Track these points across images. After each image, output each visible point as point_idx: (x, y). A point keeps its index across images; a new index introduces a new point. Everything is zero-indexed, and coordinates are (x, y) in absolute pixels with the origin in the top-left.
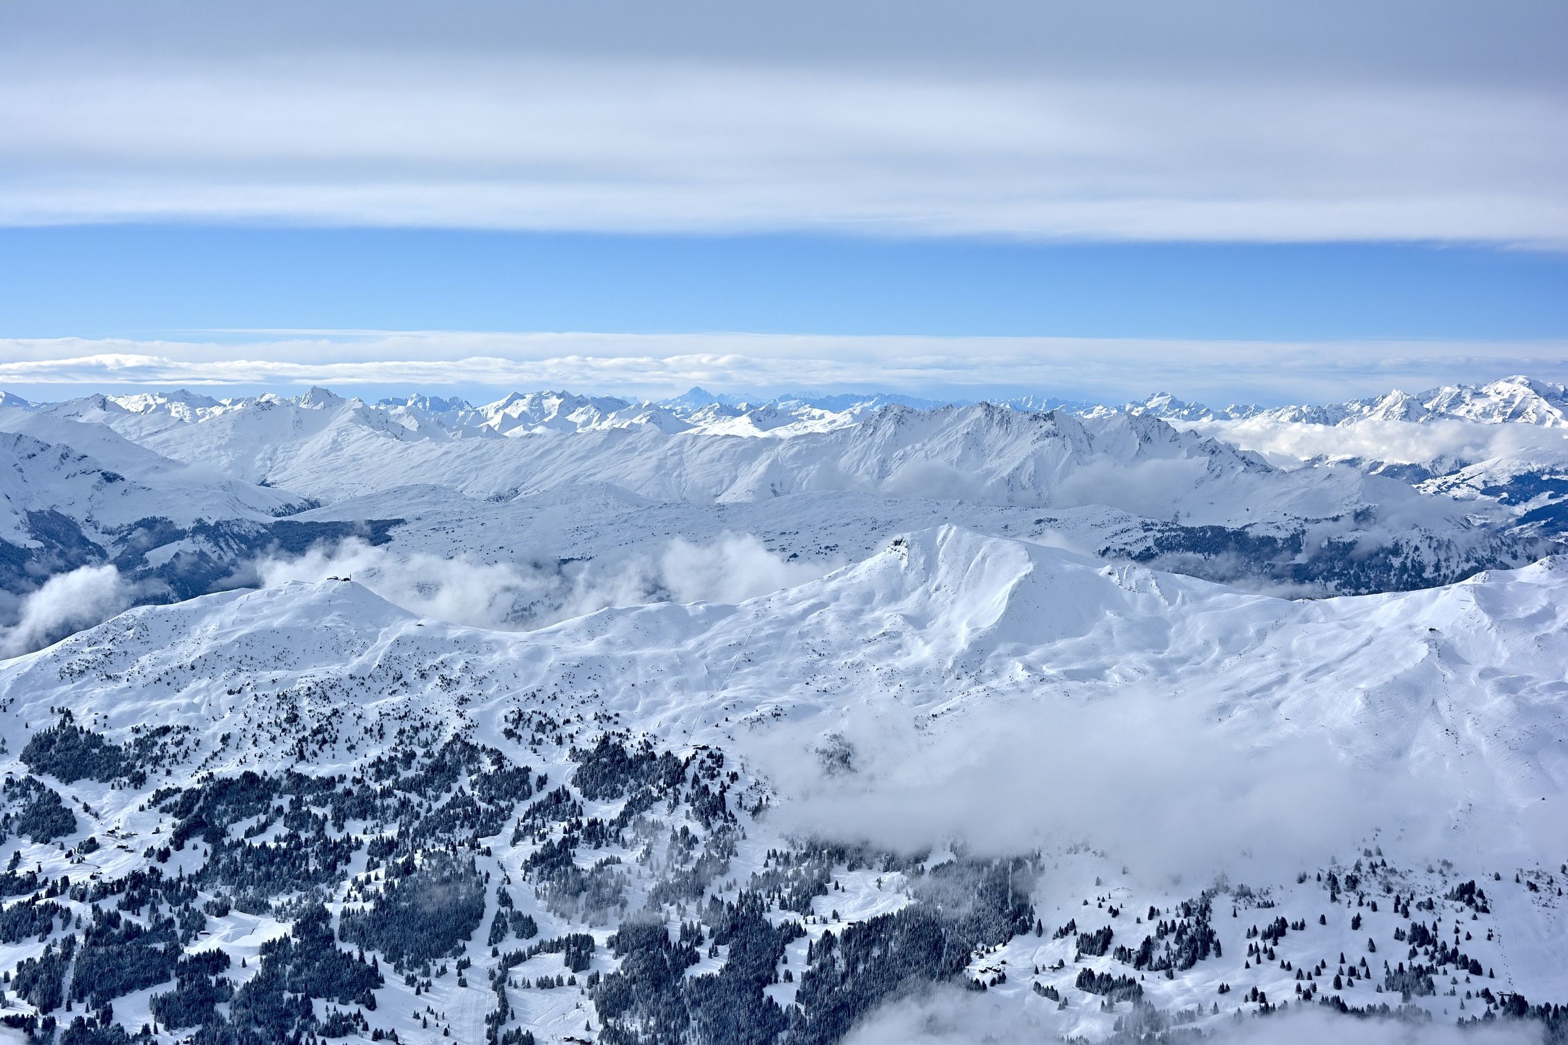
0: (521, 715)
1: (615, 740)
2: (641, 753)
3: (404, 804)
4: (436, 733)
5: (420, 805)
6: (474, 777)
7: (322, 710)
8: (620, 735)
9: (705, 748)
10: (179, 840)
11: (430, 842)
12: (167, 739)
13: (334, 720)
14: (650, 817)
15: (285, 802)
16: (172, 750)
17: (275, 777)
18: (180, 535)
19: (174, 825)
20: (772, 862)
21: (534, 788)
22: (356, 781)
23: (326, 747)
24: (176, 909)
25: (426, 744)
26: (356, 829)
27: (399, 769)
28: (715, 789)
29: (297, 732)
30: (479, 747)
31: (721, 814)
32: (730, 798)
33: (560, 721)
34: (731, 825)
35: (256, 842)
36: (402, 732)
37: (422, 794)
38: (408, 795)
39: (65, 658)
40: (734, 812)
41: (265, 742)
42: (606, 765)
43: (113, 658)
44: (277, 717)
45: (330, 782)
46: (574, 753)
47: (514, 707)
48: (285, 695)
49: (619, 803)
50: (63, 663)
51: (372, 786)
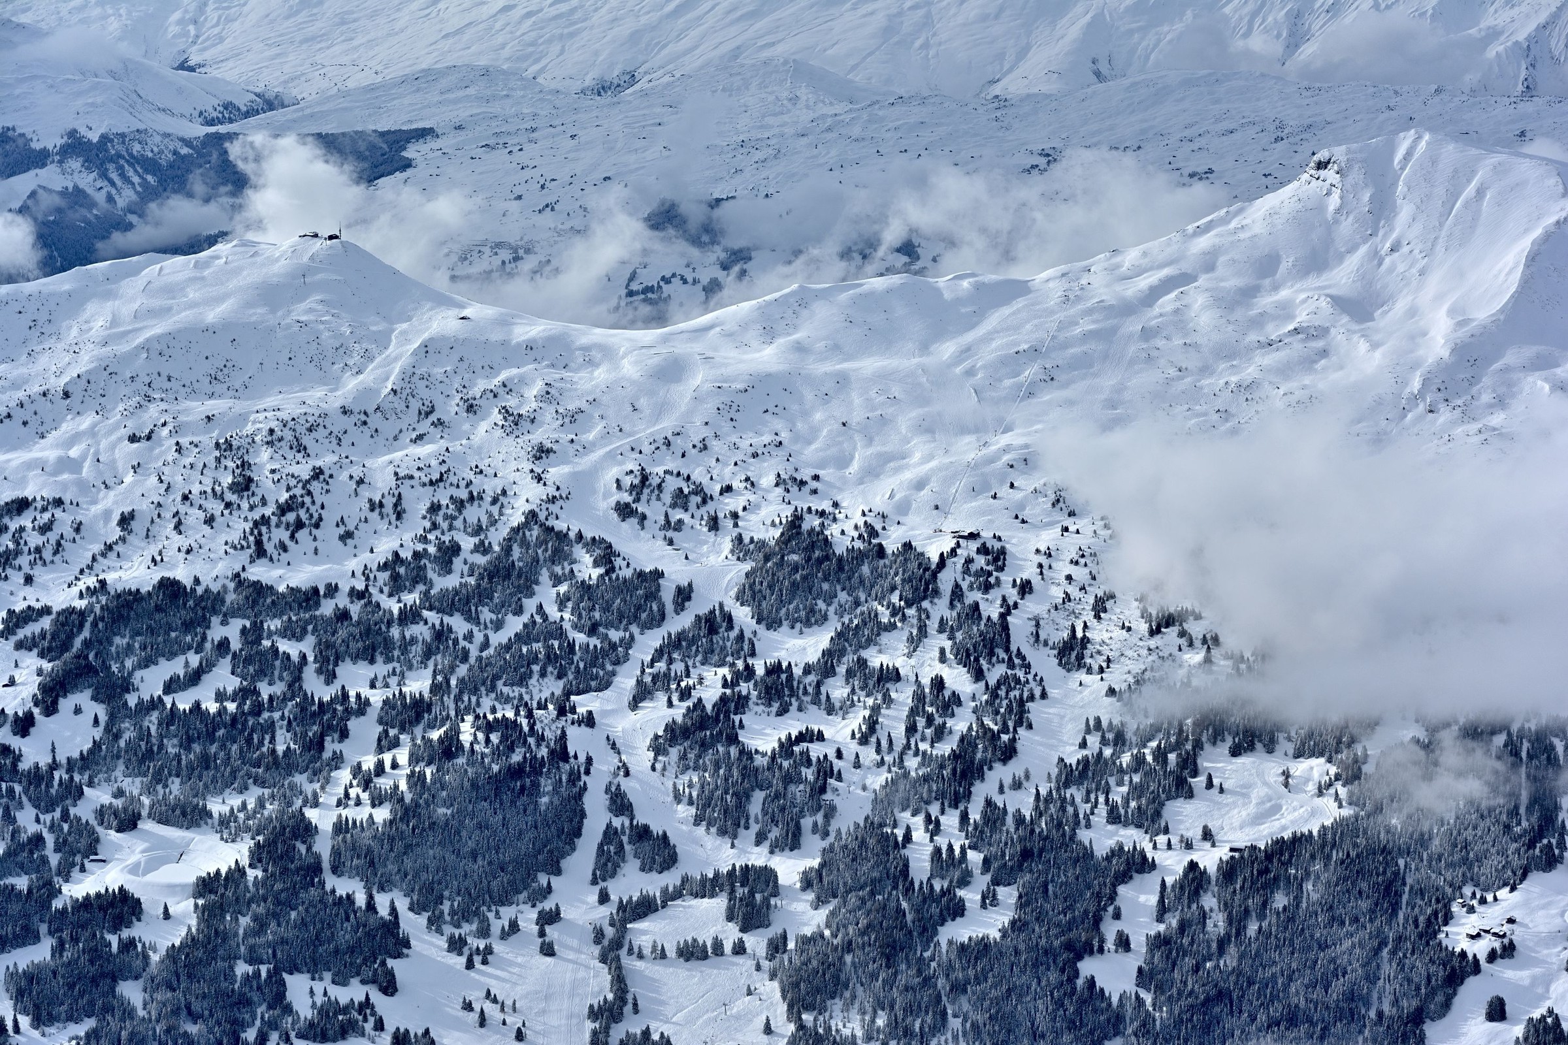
0: (645, 478)
1: (811, 522)
2: (858, 544)
3: (441, 635)
4: (495, 510)
5: (469, 637)
6: (563, 588)
7: (295, 469)
8: (822, 514)
9: (973, 536)
10: (49, 697)
11: (487, 702)
12: (25, 520)
13: (315, 487)
14: (873, 657)
15: (232, 631)
16: (34, 539)
17: (215, 588)
18: (40, 159)
19: (40, 672)
20: (1094, 740)
21: (669, 607)
22: (355, 595)
23: (302, 535)
24: (47, 818)
25: (478, 530)
26: (355, 677)
27: (431, 574)
28: (992, 611)
29: (251, 508)
30: (572, 535)
31: (1003, 655)
32: (1019, 624)
33: (715, 489)
34: (1020, 674)
35: (184, 702)
36: (434, 508)
38: (447, 619)
40: (1026, 651)
41: (195, 526)
42: (796, 565)
44: (216, 482)
45: (311, 596)
46: (739, 545)
47: (633, 463)
48: (229, 443)
49: (818, 638)
51: (385, 603)
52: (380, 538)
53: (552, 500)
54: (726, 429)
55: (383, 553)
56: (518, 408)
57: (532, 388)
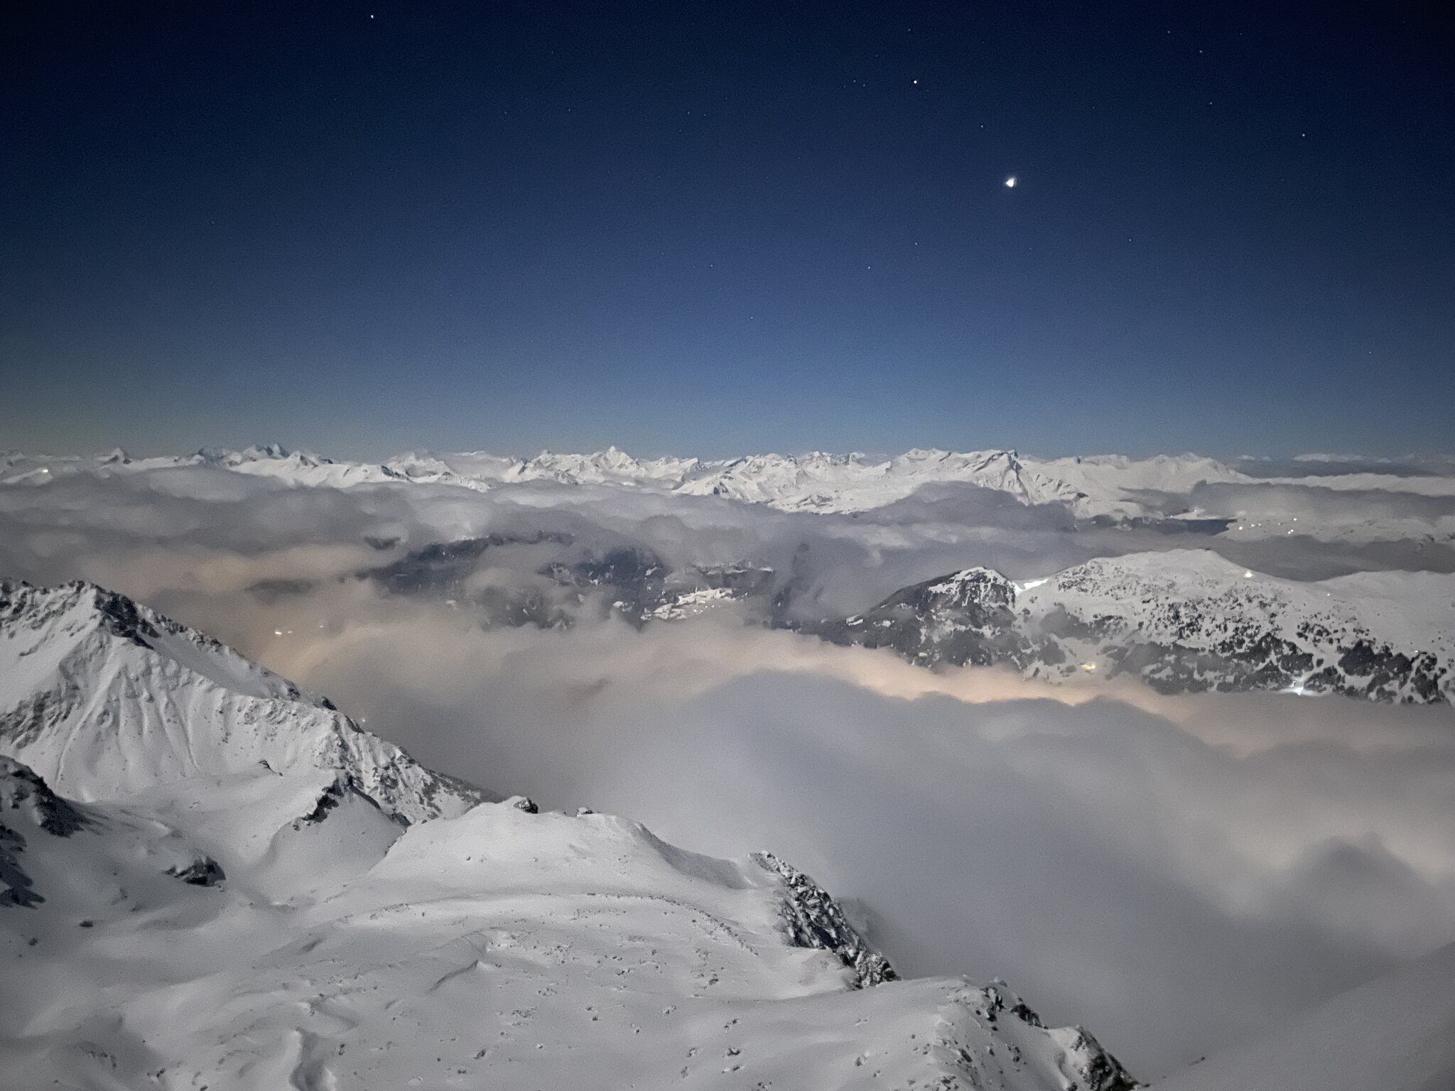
0: (1307, 626)
1: (1366, 644)
2: (1382, 652)
4: (1257, 631)
5: (1247, 668)
6: (1279, 656)
7: (1194, 615)
8: (1369, 642)
9: (1425, 653)
10: (1116, 671)
11: (1252, 688)
12: (1112, 621)
13: (1199, 620)
14: (1386, 687)
15: (1171, 658)
17: (1167, 645)
19: (1114, 663)
21: (1315, 665)
22: (1210, 651)
23: (1195, 633)
25: (1250, 636)
26: (1210, 675)
27: (1235, 648)
28: (1431, 677)
29: (1179, 624)
30: (1283, 640)
31: (1434, 691)
32: (1441, 682)
33: (1331, 631)
34: (1440, 698)
35: (1157, 676)
36: (1237, 629)
37: (1249, 663)
38: (1240, 662)
39: (1062, 580)
40: (1443, 691)
41: (1161, 627)
42: (1360, 657)
43: (1084, 581)
44: (1168, 616)
45: (1197, 650)
46: (1340, 649)
47: (1303, 620)
48: (1173, 605)
49: (1367, 680)
50: (1061, 582)
51: (1220, 654)
52: (1219, 637)
53: (1277, 629)
54: (1336, 613)
55: (1220, 641)
56: (1265, 602)
57: (1271, 596)
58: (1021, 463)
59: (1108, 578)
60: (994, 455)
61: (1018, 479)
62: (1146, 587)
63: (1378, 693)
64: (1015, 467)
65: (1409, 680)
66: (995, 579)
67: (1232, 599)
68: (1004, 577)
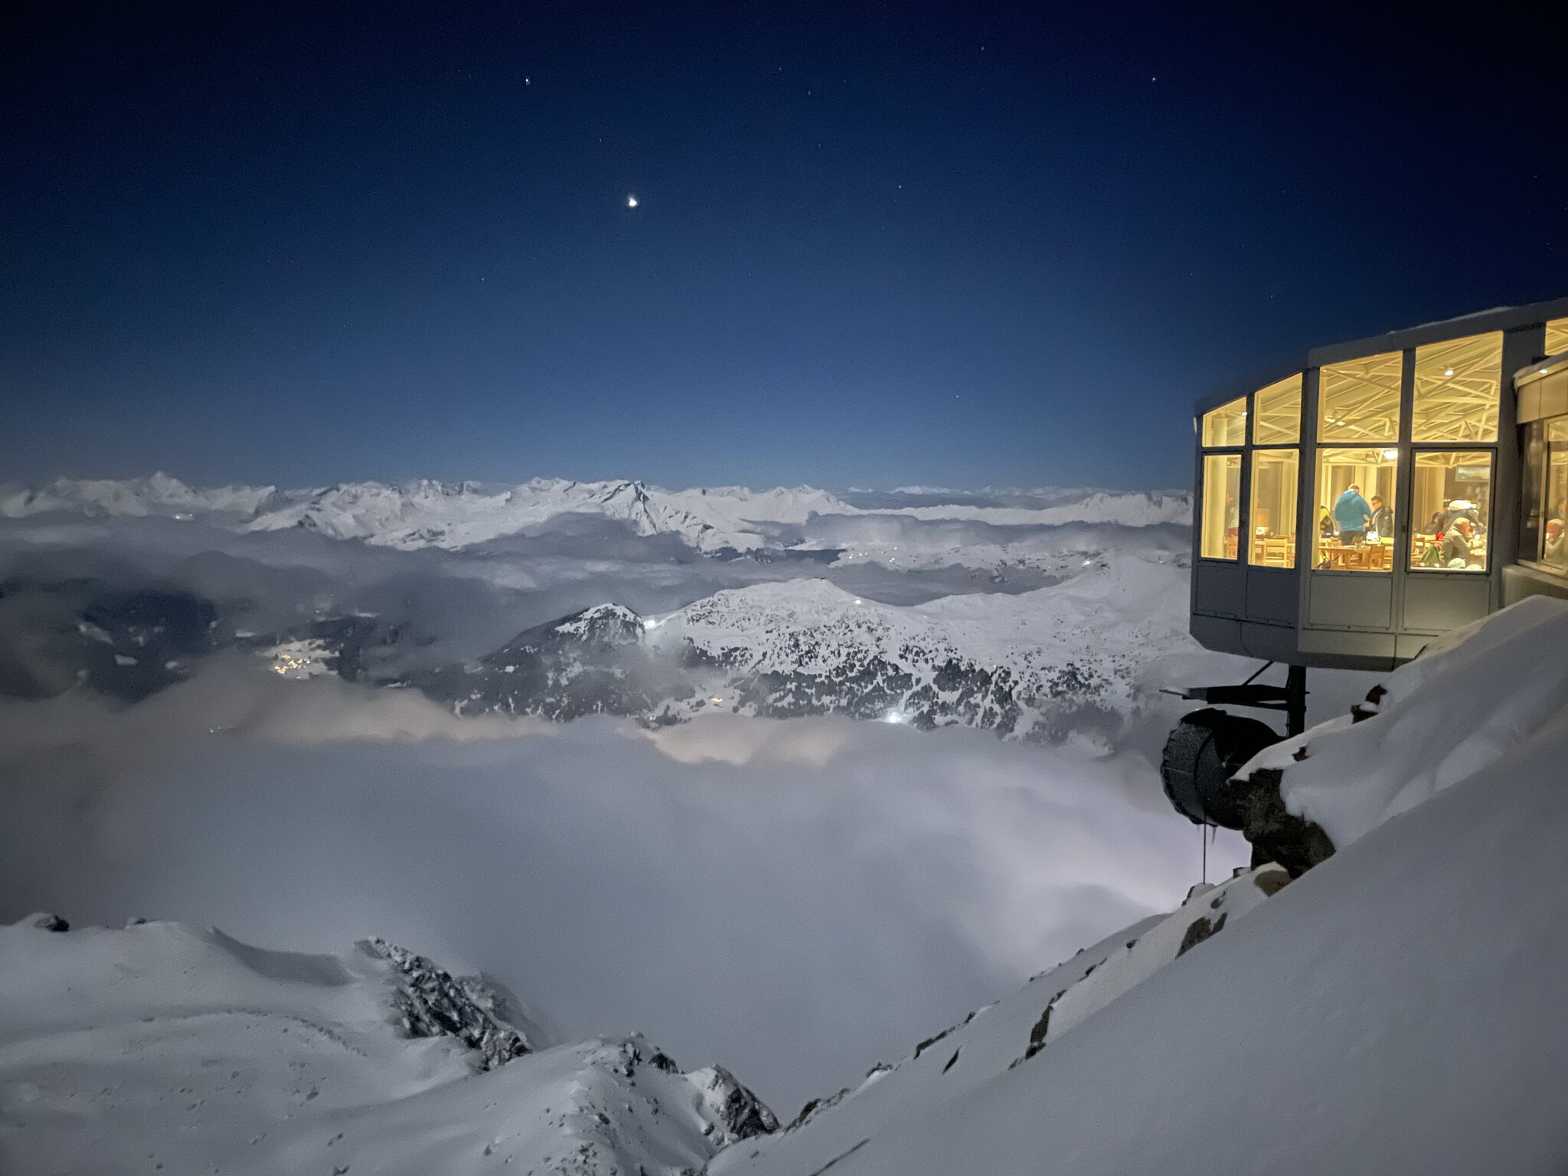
0: (907, 647)
1: (955, 662)
2: (968, 668)
3: (851, 688)
4: (866, 655)
5: (858, 690)
6: (885, 677)
7: (811, 642)
8: (957, 659)
9: (1001, 667)
10: (742, 703)
11: (862, 709)
12: (738, 653)
13: (816, 647)
14: (972, 700)
15: (793, 686)
17: (788, 673)
19: (740, 695)
20: (1037, 728)
21: (914, 683)
22: (826, 677)
23: (813, 660)
25: (860, 660)
26: (826, 699)
27: (848, 672)
28: (1006, 688)
29: (799, 652)
30: (887, 662)
31: (1010, 702)
32: (1014, 693)
33: (926, 651)
34: (1015, 707)
35: (779, 704)
36: (849, 654)
37: (860, 685)
38: (852, 685)
39: (690, 614)
40: (1016, 701)
41: (783, 656)
42: (950, 674)
43: (712, 614)
44: (789, 645)
45: (815, 676)
46: (934, 667)
47: (904, 643)
48: (793, 634)
49: (957, 694)
50: (689, 616)
51: (835, 679)
52: (835, 662)
53: (881, 653)
54: (931, 635)
55: (834, 666)
56: (873, 627)
57: (876, 621)
58: (648, 494)
59: (734, 610)
60: (619, 487)
61: (645, 510)
62: (769, 617)
63: (965, 706)
64: (642, 499)
65: (990, 692)
66: (625, 615)
67: (844, 626)
68: (633, 613)
